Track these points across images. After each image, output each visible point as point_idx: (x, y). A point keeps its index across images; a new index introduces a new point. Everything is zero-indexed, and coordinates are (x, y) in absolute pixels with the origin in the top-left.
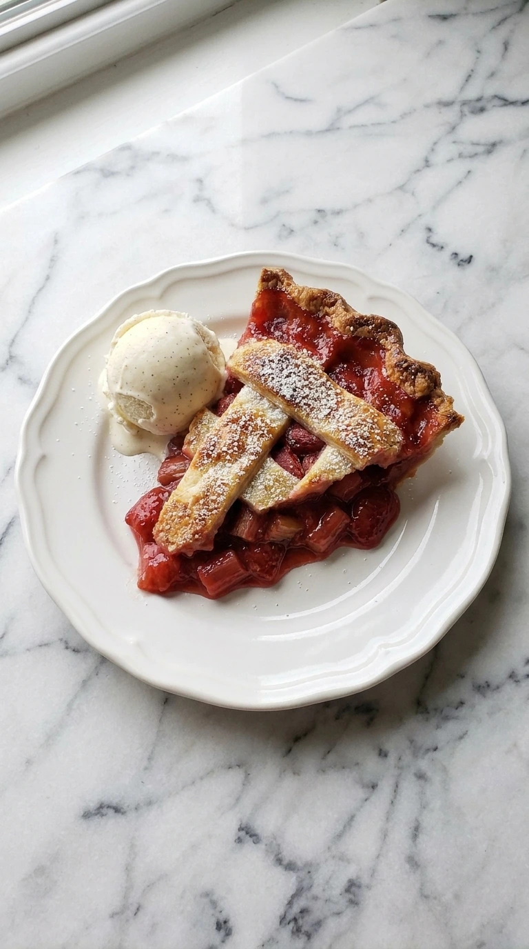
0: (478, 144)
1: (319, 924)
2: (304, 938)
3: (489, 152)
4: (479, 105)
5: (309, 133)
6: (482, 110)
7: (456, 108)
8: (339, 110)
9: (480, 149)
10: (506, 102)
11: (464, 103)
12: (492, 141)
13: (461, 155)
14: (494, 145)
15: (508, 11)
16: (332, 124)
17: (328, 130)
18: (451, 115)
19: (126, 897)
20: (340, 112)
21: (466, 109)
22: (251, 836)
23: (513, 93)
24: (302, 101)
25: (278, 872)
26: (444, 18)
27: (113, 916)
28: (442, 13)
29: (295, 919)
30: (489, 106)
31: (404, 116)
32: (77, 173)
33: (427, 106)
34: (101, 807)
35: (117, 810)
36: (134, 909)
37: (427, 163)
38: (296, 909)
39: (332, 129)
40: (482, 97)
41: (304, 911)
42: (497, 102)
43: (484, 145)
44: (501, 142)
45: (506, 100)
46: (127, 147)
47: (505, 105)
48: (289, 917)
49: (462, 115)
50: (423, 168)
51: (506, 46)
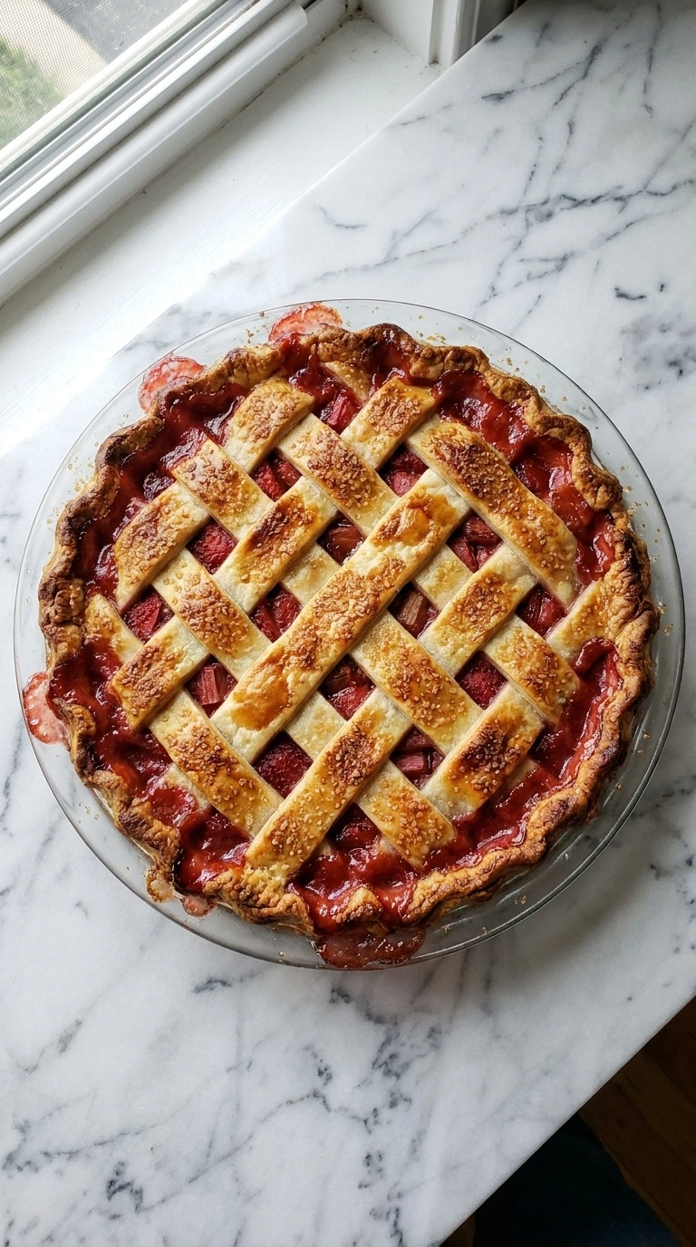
0: (547, 260)
1: (406, 1066)
2: (394, 1078)
3: (559, 269)
4: (545, 209)
5: (365, 268)
6: (549, 215)
7: (521, 215)
8: (394, 235)
9: (551, 266)
10: (577, 203)
11: (529, 209)
12: (561, 254)
13: (529, 277)
14: (564, 259)
15: (570, 79)
16: (389, 254)
17: (385, 262)
18: (516, 224)
19: (239, 1054)
20: (396, 238)
21: (531, 217)
22: (343, 997)
23: (583, 190)
24: (354, 227)
25: (370, 1026)
26: (499, 97)
27: (229, 1070)
28: (496, 91)
29: (385, 1063)
30: (557, 209)
31: (465, 232)
32: (129, 349)
33: (489, 218)
34: (210, 982)
35: (224, 983)
36: (247, 1064)
37: (494, 292)
38: (385, 1056)
39: (389, 260)
40: (548, 198)
41: (392, 1057)
42: (567, 203)
43: (555, 259)
44: (572, 254)
45: (575, 200)
46: (175, 311)
47: (576, 206)
48: (380, 1062)
49: (528, 225)
50: (490, 297)
51: (571, 126)
